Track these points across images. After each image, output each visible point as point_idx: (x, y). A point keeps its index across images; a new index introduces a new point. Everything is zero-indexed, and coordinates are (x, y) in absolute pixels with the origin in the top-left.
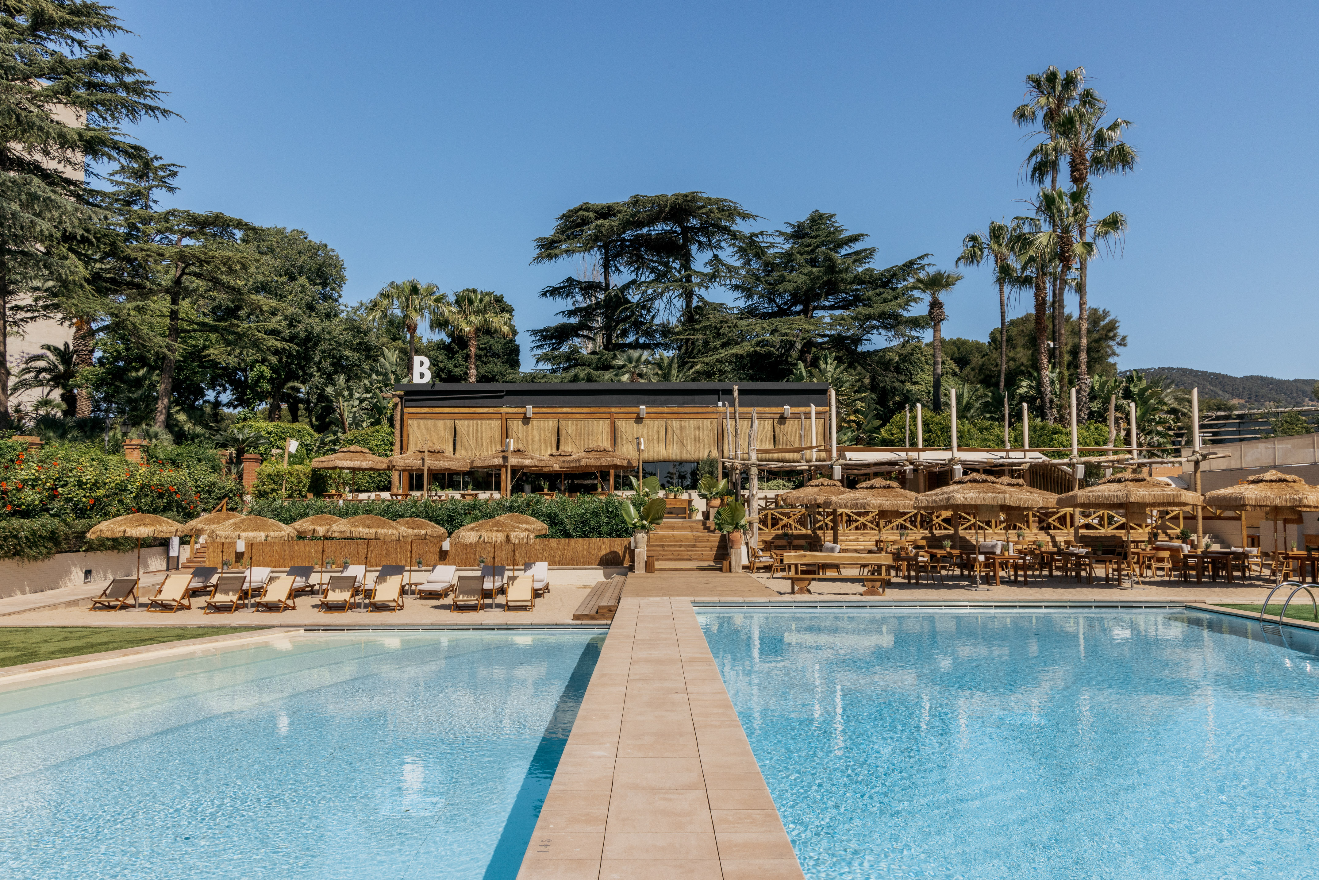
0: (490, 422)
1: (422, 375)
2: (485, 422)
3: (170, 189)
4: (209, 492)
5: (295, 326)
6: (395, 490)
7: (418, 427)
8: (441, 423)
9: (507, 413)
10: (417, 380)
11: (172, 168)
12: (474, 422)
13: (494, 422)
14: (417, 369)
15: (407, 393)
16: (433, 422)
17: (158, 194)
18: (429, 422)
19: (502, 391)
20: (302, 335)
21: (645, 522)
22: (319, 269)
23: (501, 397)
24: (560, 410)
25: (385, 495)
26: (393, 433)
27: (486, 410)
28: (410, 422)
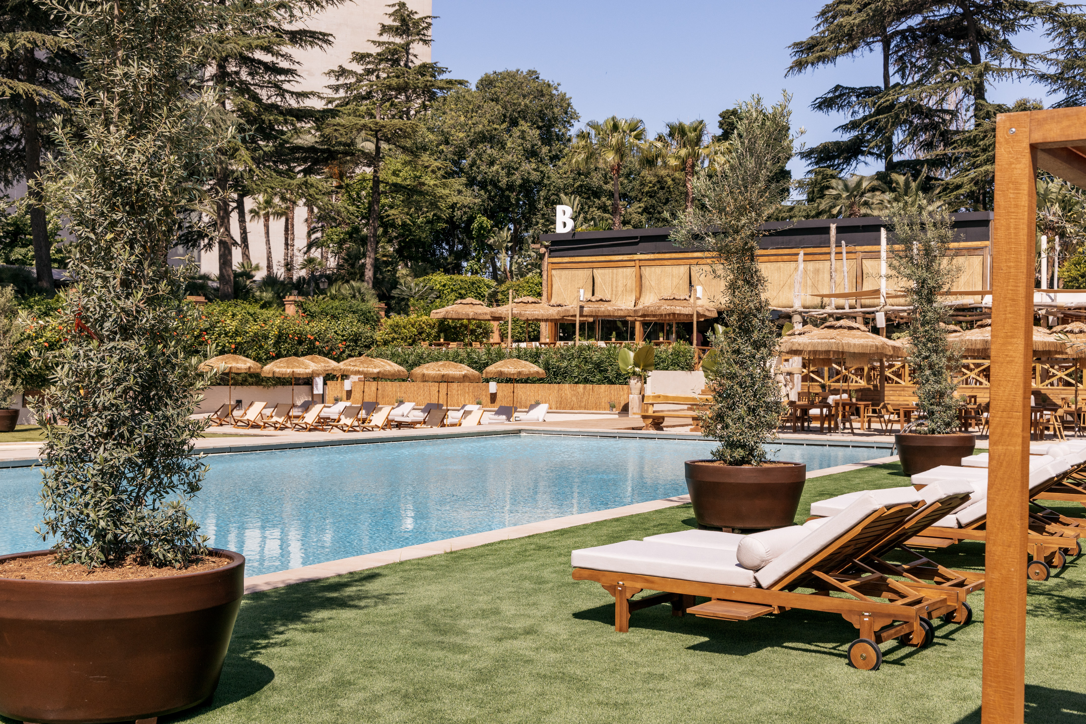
0: (625, 269)
1: (565, 225)
2: (620, 270)
3: (426, 42)
4: (356, 341)
5: (513, 174)
6: (543, 340)
7: (560, 278)
8: (580, 272)
9: (640, 260)
10: (560, 229)
11: (429, 20)
12: (611, 270)
13: (629, 270)
14: (560, 218)
15: (554, 243)
16: (574, 272)
17: (417, 48)
18: (570, 271)
19: (636, 238)
20: (519, 182)
21: (637, 369)
22: (540, 111)
23: (636, 244)
24: (690, 255)
25: (535, 344)
26: (541, 283)
27: (620, 258)
28: (554, 272)
